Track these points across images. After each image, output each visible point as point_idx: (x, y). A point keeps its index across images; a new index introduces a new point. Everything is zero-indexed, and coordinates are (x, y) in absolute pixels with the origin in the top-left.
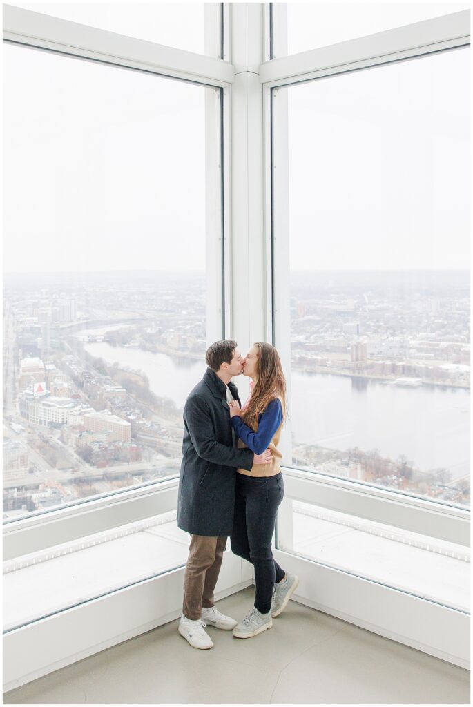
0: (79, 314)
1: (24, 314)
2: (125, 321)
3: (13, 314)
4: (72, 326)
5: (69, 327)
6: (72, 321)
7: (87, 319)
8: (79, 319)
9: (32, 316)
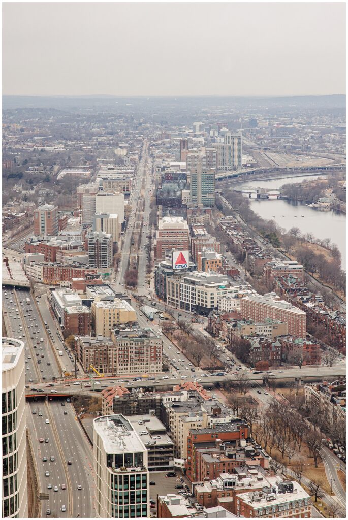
0: (245, 159)
1: (168, 157)
2: (312, 170)
3: (153, 156)
4: (236, 176)
5: (230, 177)
6: (235, 169)
7: (252, 166)
8: (245, 166)
9: (180, 161)
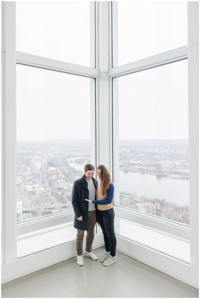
0: (67, 153)
1: (50, 153)
2: (82, 156)
3: (46, 153)
5: (64, 158)
6: (65, 156)
7: (69, 155)
8: (67, 155)
9: (52, 154)
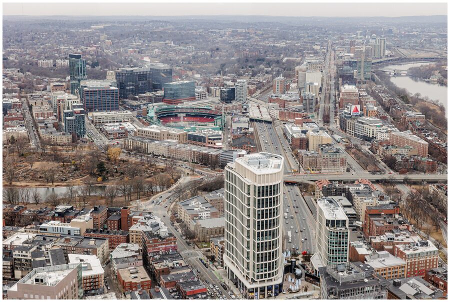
0: (387, 52)
1: (343, 51)
2: (426, 59)
3: (334, 50)
4: (381, 62)
5: (378, 63)
6: (381, 58)
7: (391, 56)
8: (387, 56)
9: (349, 52)
